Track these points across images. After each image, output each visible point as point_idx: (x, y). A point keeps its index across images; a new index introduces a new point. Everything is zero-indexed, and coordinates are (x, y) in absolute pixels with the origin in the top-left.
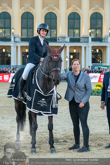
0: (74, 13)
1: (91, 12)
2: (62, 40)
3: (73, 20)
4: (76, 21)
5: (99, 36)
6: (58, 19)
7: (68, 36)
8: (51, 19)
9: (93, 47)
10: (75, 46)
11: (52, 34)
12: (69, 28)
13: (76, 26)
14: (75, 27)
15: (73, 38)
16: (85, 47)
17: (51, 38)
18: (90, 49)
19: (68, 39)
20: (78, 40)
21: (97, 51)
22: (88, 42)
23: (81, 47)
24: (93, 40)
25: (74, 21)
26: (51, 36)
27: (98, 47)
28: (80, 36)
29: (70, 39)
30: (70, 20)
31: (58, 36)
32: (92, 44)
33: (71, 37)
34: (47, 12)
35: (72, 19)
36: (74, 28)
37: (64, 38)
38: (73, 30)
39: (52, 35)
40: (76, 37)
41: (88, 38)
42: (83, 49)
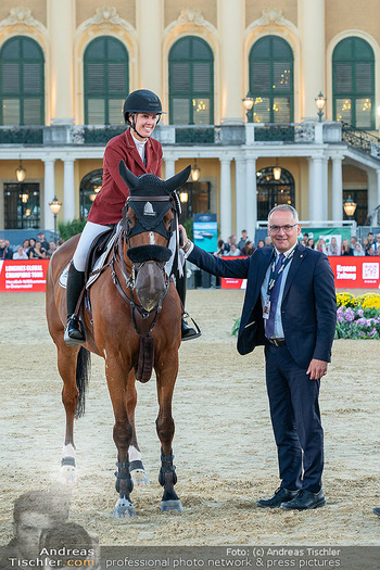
0: (191, 39)
1: (253, 35)
3: (186, 66)
4: (199, 68)
5: (280, 121)
6: (133, 60)
7: (171, 123)
8: (106, 61)
9: (260, 161)
10: (195, 159)
11: (110, 115)
12: (172, 95)
13: (199, 86)
14: (196, 90)
15: (189, 129)
16: (233, 163)
17: (107, 129)
18: (251, 167)
19: (169, 135)
20: (206, 138)
21: (277, 174)
22: (241, 143)
23: (216, 162)
24: (261, 135)
25: (192, 67)
26: (107, 123)
27: (277, 161)
28: (212, 122)
29: (176, 135)
30: (176, 66)
32: (255, 150)
33: (179, 127)
34: (93, 36)
35: (183, 61)
36: (191, 95)
38: (187, 100)
39: (111, 120)
40: (200, 125)
41: (242, 128)
42: (225, 169)
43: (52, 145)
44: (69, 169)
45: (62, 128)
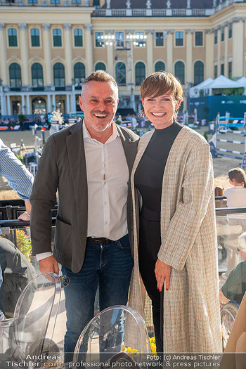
0: (59, 63)
2: (48, 89)
4: (61, 71)
6: (44, 69)
7: (54, 85)
8: (37, 69)
12: (54, 78)
13: (61, 75)
15: (59, 87)
16: (70, 96)
18: (74, 96)
19: (53, 89)
20: (63, 89)
22: (71, 90)
23: (65, 95)
24: (76, 89)
30: (55, 70)
31: (45, 85)
33: (56, 86)
34: (33, 62)
35: (57, 69)
36: (59, 77)
37: (49, 87)
39: (39, 85)
40: (62, 86)
41: (71, 87)
43: (24, 91)
44: (28, 98)
45: (25, 87)
